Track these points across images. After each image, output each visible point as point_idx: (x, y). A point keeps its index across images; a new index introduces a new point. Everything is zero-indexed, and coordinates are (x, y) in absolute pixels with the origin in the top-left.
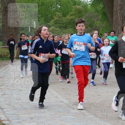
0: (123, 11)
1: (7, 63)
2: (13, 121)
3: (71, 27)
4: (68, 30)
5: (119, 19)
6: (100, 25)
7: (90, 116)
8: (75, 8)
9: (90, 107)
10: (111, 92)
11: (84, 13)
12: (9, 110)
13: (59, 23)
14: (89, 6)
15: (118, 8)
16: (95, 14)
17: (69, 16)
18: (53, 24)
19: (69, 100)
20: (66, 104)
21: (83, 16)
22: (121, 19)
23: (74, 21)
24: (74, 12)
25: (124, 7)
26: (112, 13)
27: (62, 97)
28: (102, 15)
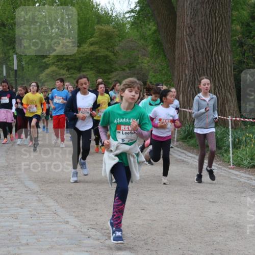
3: (91, 69)
4: (85, 73)
5: (187, 55)
6: (149, 66)
8: (99, 29)
10: (167, 202)
11: (117, 41)
13: (66, 60)
14: (128, 26)
15: (185, 33)
16: (140, 43)
18: (53, 61)
19: (81, 218)
20: (75, 227)
21: (115, 46)
22: (190, 55)
23: (97, 56)
24: (96, 37)
25: (197, 30)
26: (173, 42)
27: (67, 212)
28: (154, 45)
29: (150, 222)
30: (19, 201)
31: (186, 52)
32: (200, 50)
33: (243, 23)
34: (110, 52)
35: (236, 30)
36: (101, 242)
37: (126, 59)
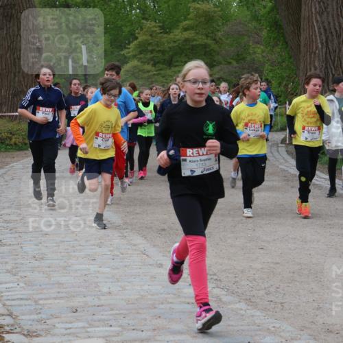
0: (328, 17)
1: (8, 160)
2: (23, 317)
4: (177, 69)
5: (317, 40)
6: (264, 57)
7: (238, 306)
8: (195, 9)
9: (237, 279)
10: (295, 238)
11: (220, 24)
12: (12, 288)
13: (152, 51)
14: (234, 4)
15: (313, 10)
16: (250, 25)
17: (179, 31)
18: (134, 53)
21: (218, 31)
22: (322, 40)
23: (193, 46)
24: (192, 19)
25: (330, 7)
26: (297, 24)
27: (160, 252)
28: (271, 27)
29: (272, 265)
30: (96, 237)
31: (316, 36)
32: (334, 33)
34: (210, 39)
37: (232, 49)
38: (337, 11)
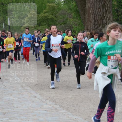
3: (45, 25)
4: (42, 27)
5: (91, 17)
6: (73, 22)
7: (63, 111)
8: (48, 5)
10: (83, 87)
11: (57, 11)
14: (62, 4)
15: (90, 6)
16: (68, 11)
17: (43, 13)
19: (42, 95)
20: (40, 99)
21: (57, 13)
22: (93, 17)
23: (48, 18)
24: (47, 9)
25: (96, 5)
26: (84, 11)
27: (36, 92)
28: (75, 12)
29: (75, 96)
30: (13, 87)
31: (91, 15)
32: (97, 15)
33: (118, 1)
34: (54, 16)
35: (115, 5)
36: (52, 106)
37: (62, 20)
38: (98, 7)
